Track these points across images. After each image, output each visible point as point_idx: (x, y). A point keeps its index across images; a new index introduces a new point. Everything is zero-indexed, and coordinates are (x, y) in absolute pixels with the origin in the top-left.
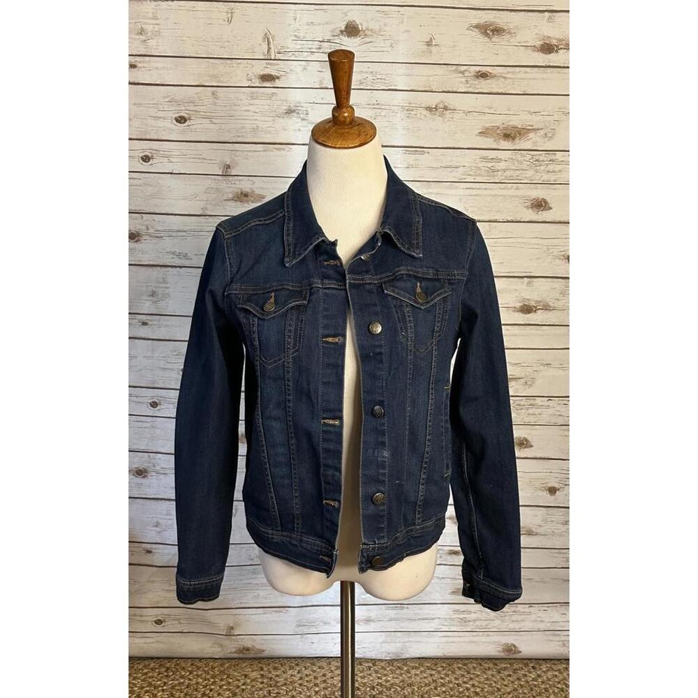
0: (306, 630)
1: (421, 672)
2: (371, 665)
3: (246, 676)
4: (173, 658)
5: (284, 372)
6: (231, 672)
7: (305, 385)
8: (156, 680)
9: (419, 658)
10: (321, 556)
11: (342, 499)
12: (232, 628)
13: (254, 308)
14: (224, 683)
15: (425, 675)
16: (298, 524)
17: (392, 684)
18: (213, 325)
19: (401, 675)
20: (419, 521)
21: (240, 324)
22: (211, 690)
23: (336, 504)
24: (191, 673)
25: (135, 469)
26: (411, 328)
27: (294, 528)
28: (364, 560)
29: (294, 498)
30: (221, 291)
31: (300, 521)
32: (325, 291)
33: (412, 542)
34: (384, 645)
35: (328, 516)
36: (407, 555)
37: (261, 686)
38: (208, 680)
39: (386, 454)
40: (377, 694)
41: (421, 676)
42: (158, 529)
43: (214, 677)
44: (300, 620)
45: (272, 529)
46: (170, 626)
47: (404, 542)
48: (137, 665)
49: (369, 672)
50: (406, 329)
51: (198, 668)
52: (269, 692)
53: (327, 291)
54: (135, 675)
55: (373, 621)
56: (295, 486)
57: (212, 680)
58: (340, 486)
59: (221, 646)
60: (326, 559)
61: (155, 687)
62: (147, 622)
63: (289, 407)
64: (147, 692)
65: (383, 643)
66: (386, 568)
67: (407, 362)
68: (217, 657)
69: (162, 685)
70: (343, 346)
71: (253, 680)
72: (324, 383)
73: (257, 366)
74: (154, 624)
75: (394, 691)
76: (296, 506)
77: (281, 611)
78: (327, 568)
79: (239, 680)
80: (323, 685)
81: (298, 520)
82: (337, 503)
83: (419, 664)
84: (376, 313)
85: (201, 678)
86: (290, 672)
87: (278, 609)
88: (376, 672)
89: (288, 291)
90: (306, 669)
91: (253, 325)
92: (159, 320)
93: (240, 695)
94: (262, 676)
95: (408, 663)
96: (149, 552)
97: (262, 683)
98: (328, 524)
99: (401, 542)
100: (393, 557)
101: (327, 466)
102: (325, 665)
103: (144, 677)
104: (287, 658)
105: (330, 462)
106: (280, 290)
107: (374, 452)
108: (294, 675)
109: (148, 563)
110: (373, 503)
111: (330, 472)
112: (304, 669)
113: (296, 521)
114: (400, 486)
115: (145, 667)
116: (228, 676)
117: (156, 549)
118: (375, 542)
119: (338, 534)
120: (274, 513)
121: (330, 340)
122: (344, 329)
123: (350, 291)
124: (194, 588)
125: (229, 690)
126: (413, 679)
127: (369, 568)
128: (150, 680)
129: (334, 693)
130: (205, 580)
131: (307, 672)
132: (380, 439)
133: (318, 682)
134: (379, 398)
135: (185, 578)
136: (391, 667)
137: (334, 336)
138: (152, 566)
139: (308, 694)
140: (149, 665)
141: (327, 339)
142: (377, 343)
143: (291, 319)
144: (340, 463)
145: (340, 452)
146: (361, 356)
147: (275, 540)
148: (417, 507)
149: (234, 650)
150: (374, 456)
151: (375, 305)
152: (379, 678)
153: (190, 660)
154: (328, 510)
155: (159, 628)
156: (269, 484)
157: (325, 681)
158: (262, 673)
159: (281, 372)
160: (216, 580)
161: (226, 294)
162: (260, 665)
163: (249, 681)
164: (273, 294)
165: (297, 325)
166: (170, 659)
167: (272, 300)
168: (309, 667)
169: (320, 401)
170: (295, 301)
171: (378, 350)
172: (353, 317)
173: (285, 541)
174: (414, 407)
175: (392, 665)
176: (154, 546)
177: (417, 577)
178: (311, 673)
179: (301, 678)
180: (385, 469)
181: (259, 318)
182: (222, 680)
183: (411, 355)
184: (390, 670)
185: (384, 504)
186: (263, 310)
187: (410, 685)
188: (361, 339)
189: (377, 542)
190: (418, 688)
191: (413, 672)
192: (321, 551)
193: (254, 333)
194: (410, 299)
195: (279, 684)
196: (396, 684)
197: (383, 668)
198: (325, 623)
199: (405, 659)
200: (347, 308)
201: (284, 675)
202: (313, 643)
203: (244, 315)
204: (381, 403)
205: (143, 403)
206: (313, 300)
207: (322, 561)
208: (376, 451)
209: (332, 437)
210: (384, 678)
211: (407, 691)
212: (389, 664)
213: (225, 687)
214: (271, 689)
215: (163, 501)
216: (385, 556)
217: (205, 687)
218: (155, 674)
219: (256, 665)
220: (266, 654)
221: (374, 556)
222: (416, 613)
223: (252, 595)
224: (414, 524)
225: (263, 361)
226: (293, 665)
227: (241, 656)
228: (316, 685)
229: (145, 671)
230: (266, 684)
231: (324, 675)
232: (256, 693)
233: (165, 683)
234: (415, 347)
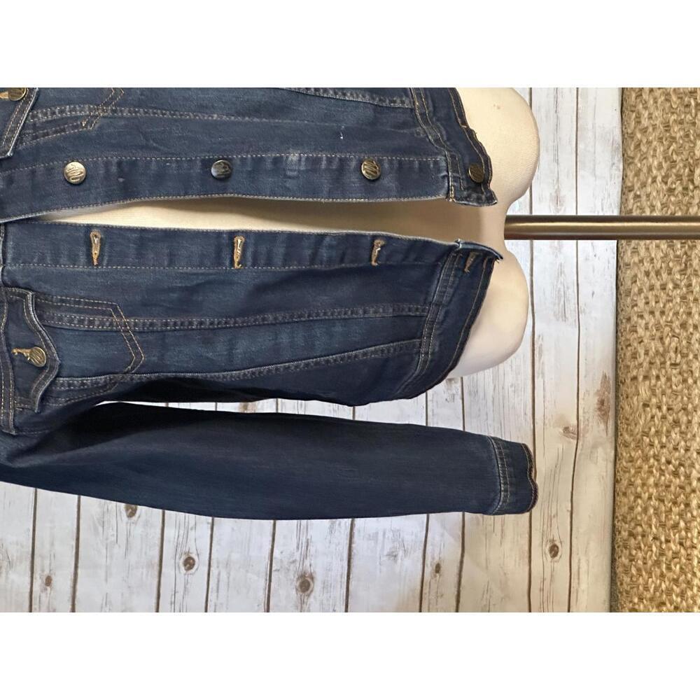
0: (572, 306)
1: (646, 108)
2: (631, 195)
3: (646, 405)
4: (614, 526)
5: (153, 332)
6: (638, 429)
7: (175, 296)
8: (649, 553)
9: (622, 112)
10: (466, 270)
11: (371, 233)
12: (566, 429)
13: (41, 384)
14: (656, 442)
15: (651, 102)
16: (410, 310)
17: (665, 158)
18: (69, 454)
19: (649, 143)
20: (407, 101)
21: (67, 409)
22: (669, 462)
23: (379, 243)
24: (638, 496)
25: (300, 593)
26: (74, 110)
27: (416, 316)
28: (474, 195)
29: (366, 316)
30: (10, 441)
31: (406, 306)
32: (8, 261)
33: (442, 113)
34: (597, 173)
35: (400, 257)
36: (465, 122)
37: (663, 380)
38: (651, 467)
39: (294, 157)
40: (681, 184)
41: (652, 111)
42: (401, 553)
43: (646, 459)
44: (555, 315)
45: (419, 353)
46: (560, 533)
47: (442, 128)
48: (625, 586)
49: (644, 198)
50: (77, 118)
51: (631, 484)
52: (674, 365)
53: (9, 256)
54: (641, 588)
55: (558, 191)
56: (345, 314)
57: (652, 460)
58: (348, 235)
59: (595, 447)
60: (470, 261)
61: (662, 554)
62: (553, 570)
63: (212, 323)
64: (669, 568)
65: (595, 175)
66: (487, 160)
67: (134, 118)
68: (613, 452)
69: (658, 543)
70: (107, 230)
71: (654, 394)
72: (171, 263)
73: (140, 379)
74: (557, 558)
75: (677, 154)
76: (380, 312)
77: (540, 348)
78: (488, 258)
79: (653, 417)
80: (665, 276)
81: (403, 310)
82: (377, 241)
83: (633, 111)
84: (49, 171)
85: (648, 478)
86: (641, 331)
87: (536, 352)
88: (644, 185)
89: (11, 325)
90: (636, 305)
91: (70, 385)
92: (42, 557)
93: (677, 413)
94: (646, 378)
95: (629, 131)
96: (438, 569)
97: (658, 378)
98: (412, 256)
99: (444, 133)
100: (469, 147)
101: (313, 259)
102: (629, 274)
103: (644, 573)
104: (617, 337)
105: (307, 252)
106: (7, 339)
107: (290, 177)
108: (647, 324)
109: (456, 570)
110: (378, 179)
111: (324, 253)
112: (635, 308)
113: (404, 314)
114: (347, 132)
115: (627, 572)
116: (647, 434)
117: (433, 559)
118: (444, 177)
119: (430, 239)
120: (392, 349)
121: (96, 252)
122: (76, 227)
123: (9, 216)
124: (511, 484)
125: (668, 432)
126: (657, 123)
127: (487, 188)
128: (650, 563)
129: (678, 257)
130: (499, 468)
131: (641, 303)
132: (269, 166)
133: (658, 284)
134: (197, 169)
135: (494, 500)
136: (636, 161)
137: (89, 245)
138: (462, 562)
139: (678, 300)
140: (624, 566)
141: (95, 257)
142: (102, 172)
143: (60, 319)
144: (309, 236)
145: (291, 236)
146: (125, 198)
147: (437, 349)
148: (384, 104)
149: (602, 426)
150: (297, 177)
151: (33, 172)
152: (654, 181)
153: (618, 498)
154: (389, 257)
155: (564, 550)
156: (342, 359)
157: (658, 273)
158: (641, 378)
159: (151, 337)
160: (499, 448)
161: (14, 433)
162: (628, 381)
163: (654, 400)
164: (15, 351)
165: (70, 310)
166: (614, 531)
167: (26, 352)
168: (632, 300)
169: (203, 270)
170: (28, 312)
171: (114, 169)
172: (55, 213)
173: (438, 332)
174: (213, 106)
175: (633, 158)
176: (428, 561)
177: (499, 108)
178: (642, 295)
179: (652, 313)
180: (320, 159)
181: (58, 376)
182: (652, 445)
183: (121, 111)
184: (641, 161)
185: (380, 162)
186: (45, 367)
187: (667, 126)
188: (96, 199)
189: (445, 173)
190: (673, 113)
191: (645, 122)
192: (456, 269)
193: (83, 384)
194: (22, 112)
195: (661, 350)
196: (665, 152)
197: (637, 174)
198: (561, 272)
199: (623, 135)
200: (41, 222)
201: (646, 341)
202: (593, 294)
203: (53, 400)
204: (207, 164)
205: (186, 583)
206: (26, 280)
207: (475, 269)
208: (289, 173)
209: (263, 249)
210: (655, 172)
211: (677, 132)
212: (631, 163)
213: (664, 440)
214: (668, 363)
215: (353, 545)
216: (467, 161)
217: (662, 472)
218: (640, 555)
219: (628, 389)
220: (611, 374)
221: (468, 178)
222: (546, 117)
223: (511, 394)
224: (412, 110)
225: (133, 368)
226: (628, 326)
227: (611, 413)
228: (663, 287)
229: (634, 571)
230: (659, 370)
231: (647, 274)
232: (674, 387)
233: (655, 538)
234: (107, 104)
